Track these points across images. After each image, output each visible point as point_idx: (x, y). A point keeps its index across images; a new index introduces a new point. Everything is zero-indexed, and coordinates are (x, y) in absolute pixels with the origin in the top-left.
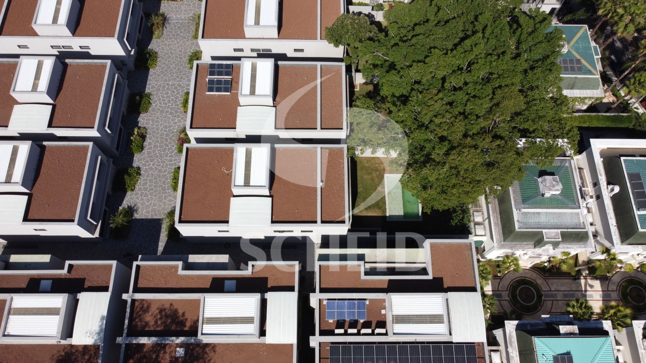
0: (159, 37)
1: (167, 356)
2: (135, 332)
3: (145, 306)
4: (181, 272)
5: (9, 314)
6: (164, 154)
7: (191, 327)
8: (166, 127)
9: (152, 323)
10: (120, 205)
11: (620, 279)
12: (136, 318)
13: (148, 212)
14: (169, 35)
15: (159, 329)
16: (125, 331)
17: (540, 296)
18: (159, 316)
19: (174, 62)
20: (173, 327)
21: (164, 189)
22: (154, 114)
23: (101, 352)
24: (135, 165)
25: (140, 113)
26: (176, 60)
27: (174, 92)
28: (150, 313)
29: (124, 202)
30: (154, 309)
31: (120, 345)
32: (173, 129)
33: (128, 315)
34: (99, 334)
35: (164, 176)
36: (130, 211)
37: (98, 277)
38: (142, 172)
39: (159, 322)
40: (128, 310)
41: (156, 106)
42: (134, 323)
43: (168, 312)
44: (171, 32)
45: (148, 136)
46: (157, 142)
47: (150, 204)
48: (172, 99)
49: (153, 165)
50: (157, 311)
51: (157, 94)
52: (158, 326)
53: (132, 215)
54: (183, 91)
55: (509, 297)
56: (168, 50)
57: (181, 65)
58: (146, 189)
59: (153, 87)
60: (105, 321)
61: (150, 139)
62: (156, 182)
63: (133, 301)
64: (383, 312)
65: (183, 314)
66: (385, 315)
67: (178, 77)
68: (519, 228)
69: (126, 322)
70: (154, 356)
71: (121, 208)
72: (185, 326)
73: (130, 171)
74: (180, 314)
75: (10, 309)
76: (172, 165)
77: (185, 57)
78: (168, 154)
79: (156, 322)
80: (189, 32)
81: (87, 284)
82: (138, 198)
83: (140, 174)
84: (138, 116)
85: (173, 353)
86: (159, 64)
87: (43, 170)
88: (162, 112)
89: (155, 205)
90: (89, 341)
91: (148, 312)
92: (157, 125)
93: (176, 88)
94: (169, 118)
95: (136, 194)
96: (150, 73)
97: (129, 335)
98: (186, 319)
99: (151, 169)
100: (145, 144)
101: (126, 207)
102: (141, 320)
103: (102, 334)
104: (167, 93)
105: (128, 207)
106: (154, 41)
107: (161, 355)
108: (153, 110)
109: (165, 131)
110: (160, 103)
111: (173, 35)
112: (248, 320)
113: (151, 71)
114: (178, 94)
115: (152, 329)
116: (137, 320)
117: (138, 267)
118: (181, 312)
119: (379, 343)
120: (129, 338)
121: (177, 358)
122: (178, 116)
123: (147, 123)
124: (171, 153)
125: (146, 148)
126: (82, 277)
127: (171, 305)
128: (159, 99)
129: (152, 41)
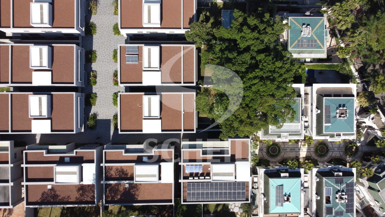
0: (95, 14)
1: (122, 187)
2: (108, 178)
3: (111, 168)
4: (124, 154)
5: (56, 174)
6: (107, 85)
7: (131, 176)
8: (106, 70)
9: (114, 174)
10: (90, 113)
11: (317, 142)
12: (107, 172)
13: (103, 116)
14: (100, 12)
15: (117, 177)
16: (104, 179)
17: (279, 151)
18: (116, 172)
19: (105, 31)
20: (123, 176)
21: (109, 104)
22: (99, 63)
23: (95, 187)
24: (94, 91)
25: (92, 63)
26: (107, 29)
27: (108, 50)
28: (113, 171)
29: (92, 111)
30: (114, 169)
31: (103, 184)
32: (110, 71)
33: (104, 172)
34: (93, 180)
35: (109, 97)
36: (95, 115)
37: (88, 156)
38: (98, 96)
39: (117, 174)
40: (104, 171)
41: (100, 58)
42: (107, 175)
43: (120, 170)
44: (101, 10)
45: (98, 75)
46: (103, 79)
47: (104, 112)
48: (107, 54)
49: (103, 91)
50: (116, 170)
51: (99, 51)
52: (117, 176)
53: (96, 117)
54: (112, 48)
55: (266, 150)
56: (101, 22)
57: (110, 32)
58: (101, 104)
59: (96, 47)
60: (95, 176)
61: (99, 77)
62: (105, 101)
63: (105, 167)
64: (209, 169)
65: (126, 171)
66: (210, 170)
67: (108, 40)
68: (271, 132)
69: (104, 175)
70: (117, 187)
71: (90, 114)
72: (128, 175)
73: (92, 95)
74: (125, 171)
75: (56, 172)
76: (112, 91)
77: (111, 27)
78: (109, 85)
79: (116, 174)
80: (111, 10)
81: (84, 159)
82: (98, 109)
83: (97, 97)
84: (92, 64)
85: (124, 186)
86: (97, 31)
87: (54, 106)
88: (103, 61)
89: (106, 112)
90: (90, 183)
91: (112, 170)
92: (102, 69)
93: (108, 47)
94: (107, 65)
95: (97, 107)
96: (94, 38)
97: (106, 180)
98: (128, 173)
99: (102, 94)
100: (97, 80)
101: (93, 114)
102: (109, 173)
103: (95, 181)
104: (104, 50)
105: (94, 113)
106: (93, 16)
107: (119, 187)
108: (99, 60)
109: (106, 72)
110: (102, 56)
111: (103, 12)
112: (154, 176)
113: (94, 36)
114: (110, 50)
115: (114, 177)
116: (108, 173)
117: (105, 152)
118: (125, 170)
119: (207, 182)
120: (106, 181)
121: (126, 188)
122: (112, 64)
123: (96, 68)
124: (110, 85)
125: (97, 83)
126: (82, 156)
127: (121, 167)
128: (101, 54)
129: (92, 17)
